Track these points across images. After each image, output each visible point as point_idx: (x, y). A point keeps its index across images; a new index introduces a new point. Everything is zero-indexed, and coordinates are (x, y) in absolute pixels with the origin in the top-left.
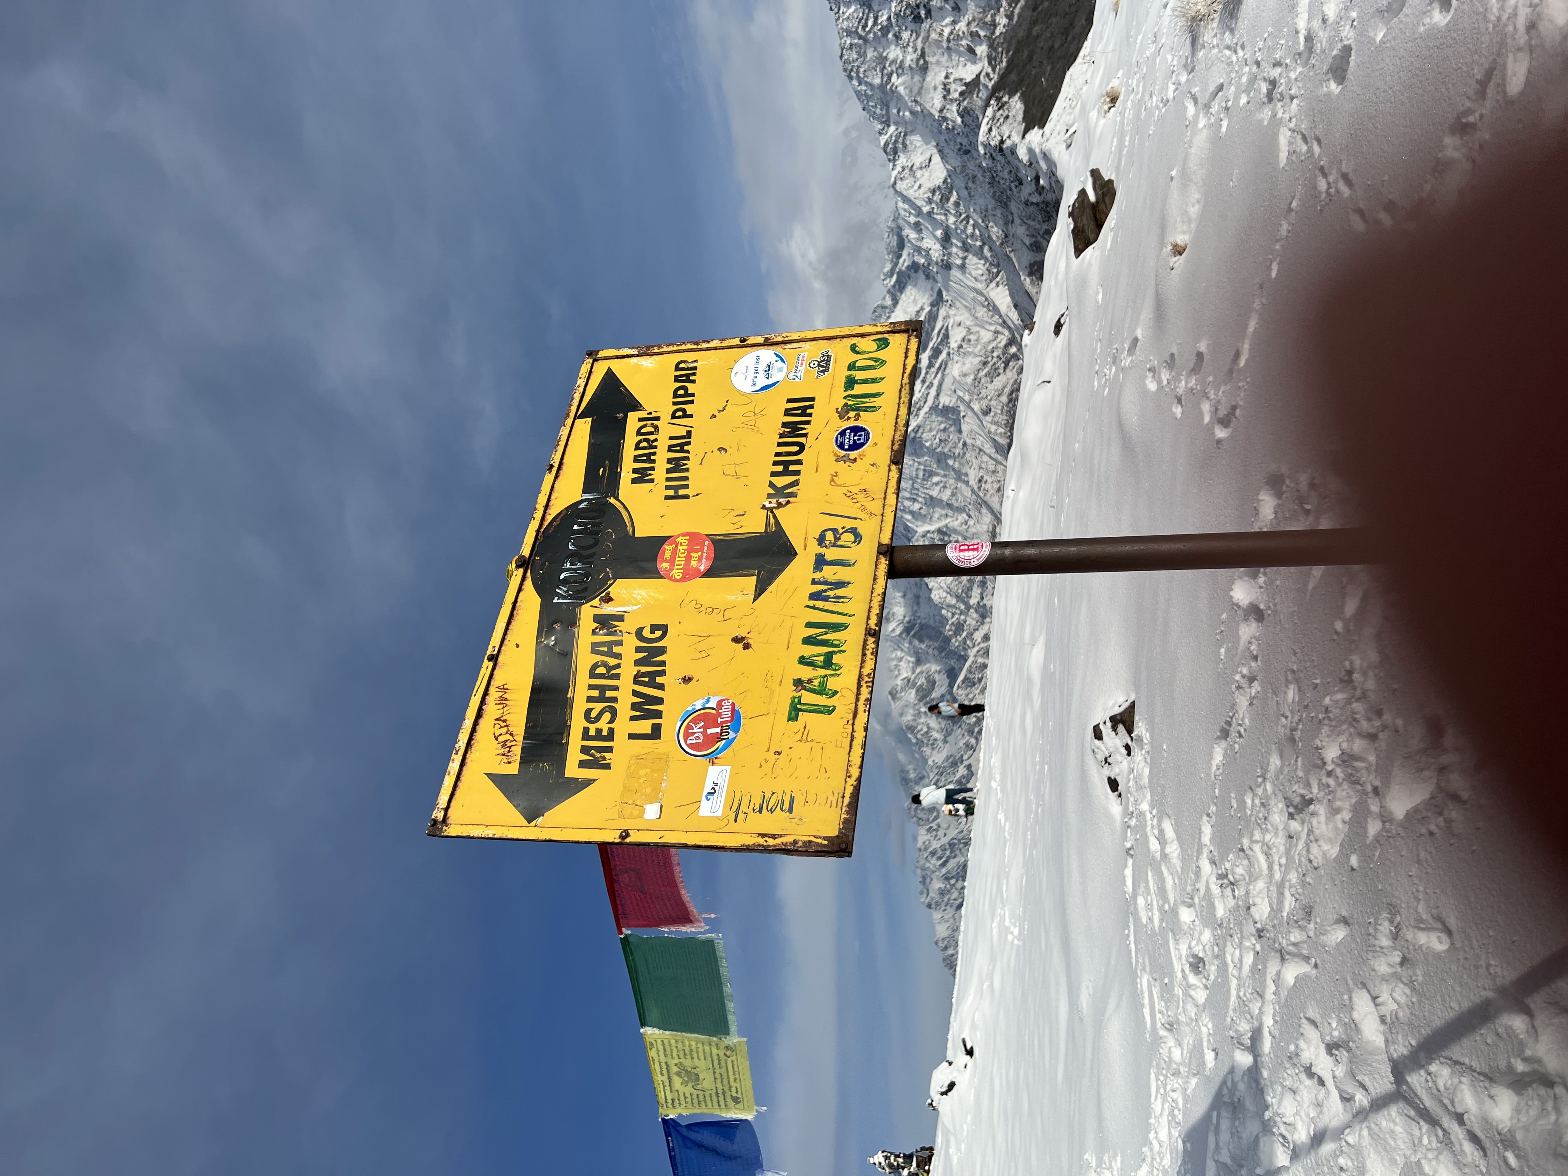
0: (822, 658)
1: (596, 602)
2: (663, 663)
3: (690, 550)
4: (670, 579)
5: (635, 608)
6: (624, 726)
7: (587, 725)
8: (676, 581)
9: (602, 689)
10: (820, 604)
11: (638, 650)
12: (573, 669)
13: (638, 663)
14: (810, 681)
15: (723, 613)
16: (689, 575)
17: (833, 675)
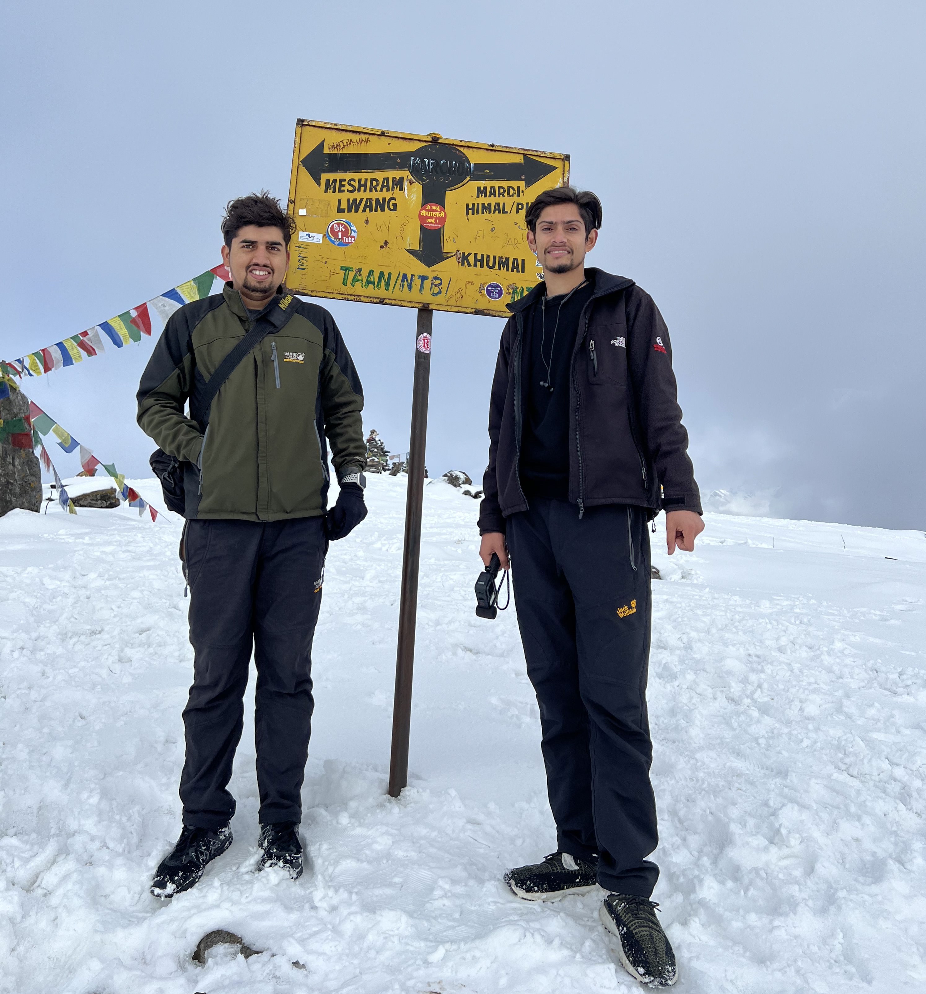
0: (372, 280)
1: (410, 177)
2: (376, 210)
3: (436, 218)
4: (421, 210)
5: (406, 195)
6: (345, 197)
7: (347, 181)
8: (420, 213)
9: (365, 185)
10: (400, 278)
11: (384, 199)
12: (376, 170)
13: (377, 200)
14: (360, 275)
15: (401, 236)
16: (422, 219)
17: (362, 284)
